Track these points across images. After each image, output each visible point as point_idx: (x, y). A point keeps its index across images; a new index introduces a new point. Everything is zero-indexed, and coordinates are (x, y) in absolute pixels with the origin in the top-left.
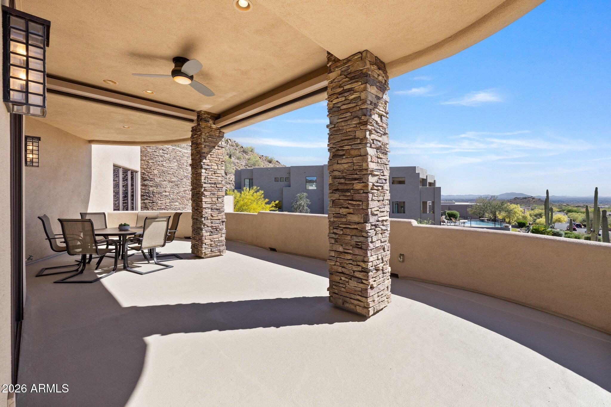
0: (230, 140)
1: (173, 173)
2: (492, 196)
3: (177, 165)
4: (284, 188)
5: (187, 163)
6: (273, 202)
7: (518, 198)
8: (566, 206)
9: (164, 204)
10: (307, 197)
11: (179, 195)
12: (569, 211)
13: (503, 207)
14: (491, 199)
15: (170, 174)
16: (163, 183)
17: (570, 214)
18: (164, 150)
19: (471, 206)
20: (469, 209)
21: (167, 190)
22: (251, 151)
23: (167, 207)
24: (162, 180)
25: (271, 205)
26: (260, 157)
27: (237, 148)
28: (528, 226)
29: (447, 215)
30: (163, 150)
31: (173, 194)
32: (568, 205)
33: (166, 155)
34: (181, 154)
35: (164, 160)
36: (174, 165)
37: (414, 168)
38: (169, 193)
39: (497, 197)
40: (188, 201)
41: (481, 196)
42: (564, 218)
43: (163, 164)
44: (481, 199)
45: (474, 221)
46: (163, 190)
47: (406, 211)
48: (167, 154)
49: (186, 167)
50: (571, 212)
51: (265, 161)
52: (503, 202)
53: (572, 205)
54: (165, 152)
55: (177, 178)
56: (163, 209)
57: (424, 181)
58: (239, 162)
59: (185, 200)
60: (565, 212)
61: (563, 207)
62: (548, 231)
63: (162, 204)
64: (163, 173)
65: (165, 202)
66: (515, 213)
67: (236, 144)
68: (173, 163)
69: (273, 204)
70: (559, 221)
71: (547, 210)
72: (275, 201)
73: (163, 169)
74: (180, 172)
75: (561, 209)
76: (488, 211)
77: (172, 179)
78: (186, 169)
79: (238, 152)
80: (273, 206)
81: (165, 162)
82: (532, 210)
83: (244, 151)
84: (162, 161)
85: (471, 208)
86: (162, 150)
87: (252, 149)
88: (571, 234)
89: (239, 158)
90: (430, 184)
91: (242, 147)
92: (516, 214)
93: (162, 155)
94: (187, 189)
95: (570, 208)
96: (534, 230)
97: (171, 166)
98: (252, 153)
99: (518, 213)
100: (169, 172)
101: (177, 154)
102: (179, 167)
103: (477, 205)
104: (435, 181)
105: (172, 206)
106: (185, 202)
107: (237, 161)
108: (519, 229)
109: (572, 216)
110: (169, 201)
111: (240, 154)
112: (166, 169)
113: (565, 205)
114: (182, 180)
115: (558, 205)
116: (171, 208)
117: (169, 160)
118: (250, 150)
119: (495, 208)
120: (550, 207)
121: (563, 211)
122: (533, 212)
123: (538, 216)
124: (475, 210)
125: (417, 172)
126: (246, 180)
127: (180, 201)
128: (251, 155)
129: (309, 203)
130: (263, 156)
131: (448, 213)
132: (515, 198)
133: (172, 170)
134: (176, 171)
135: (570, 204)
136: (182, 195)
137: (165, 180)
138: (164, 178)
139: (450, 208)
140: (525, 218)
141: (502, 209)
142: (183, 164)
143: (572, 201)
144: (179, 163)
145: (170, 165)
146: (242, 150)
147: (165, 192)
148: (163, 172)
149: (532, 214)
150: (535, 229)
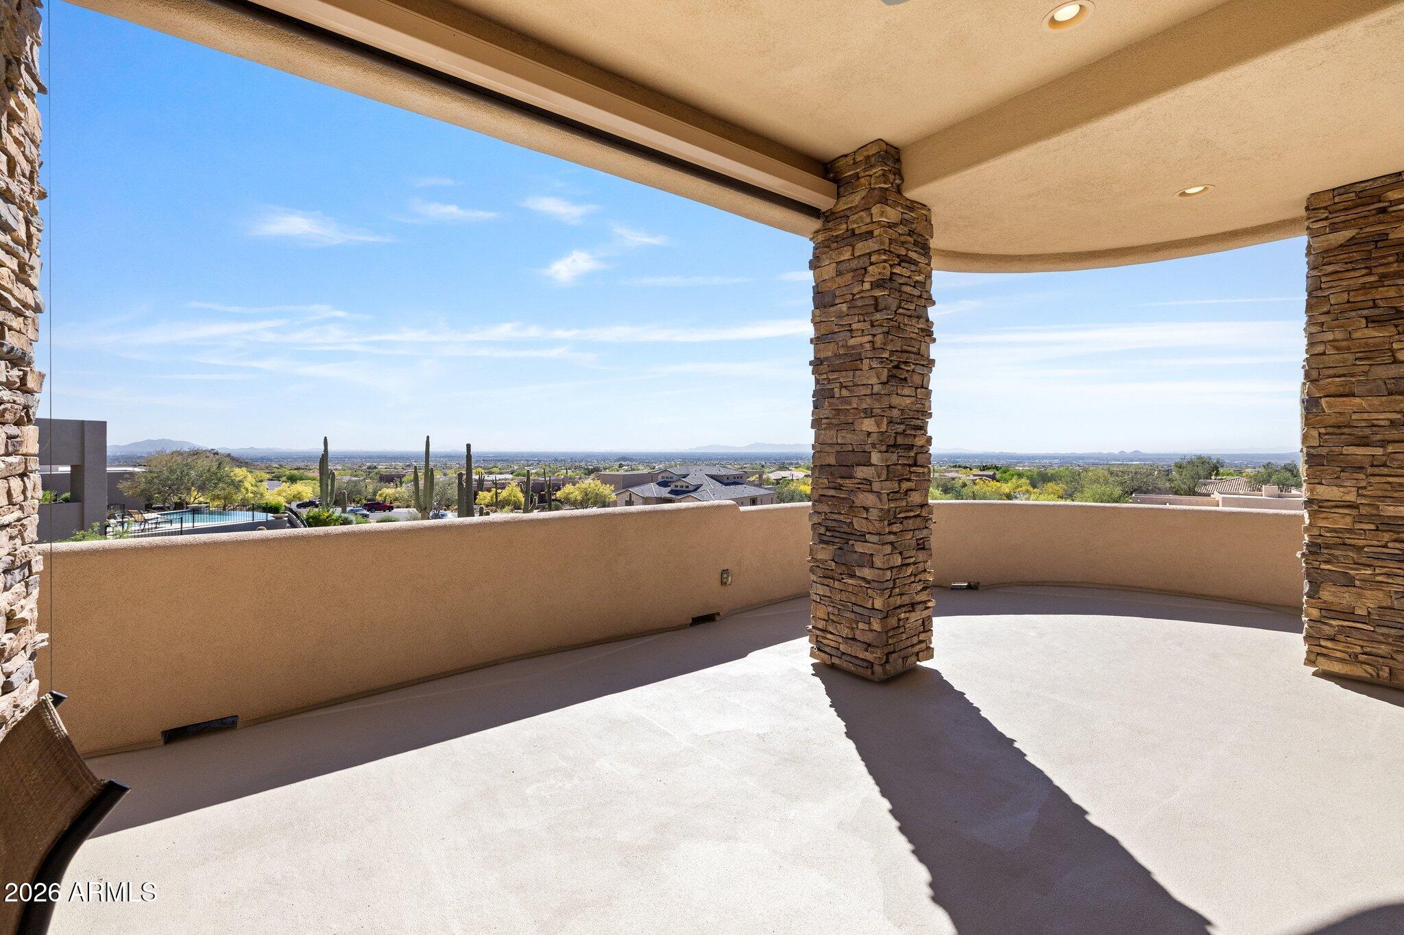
45: (176, 513)
71: (324, 478)
96: (311, 520)
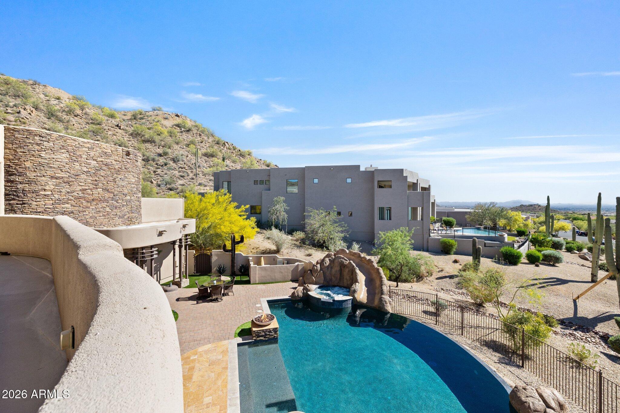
0: (227, 143)
1: (59, 167)
2: (491, 203)
3: (68, 157)
4: (263, 192)
5: (87, 155)
6: (243, 206)
7: (524, 206)
8: (572, 214)
9: (43, 206)
10: (284, 202)
11: (71, 195)
12: (575, 219)
13: (503, 214)
14: (490, 205)
15: (54, 168)
16: (39, 179)
17: (575, 222)
18: (42, 137)
19: (470, 212)
20: (467, 216)
21: (47, 188)
22: (248, 155)
23: (48, 209)
24: (39, 175)
25: (240, 210)
26: (257, 161)
27: (234, 151)
28: (528, 235)
29: (443, 222)
30: (40, 136)
31: (59, 193)
32: (574, 213)
33: (45, 143)
34: (77, 143)
35: (43, 149)
36: (63, 156)
37: (401, 171)
38: (51, 191)
39: (497, 204)
40: (90, 203)
41: (480, 203)
42: (568, 225)
43: (41, 155)
44: (479, 206)
46: (40, 187)
47: (392, 218)
48: (48, 142)
49: (87, 161)
50: (576, 220)
51: (262, 165)
52: (502, 210)
53: (578, 213)
54: (44, 139)
55: (68, 174)
56: (40, 212)
57: (414, 186)
58: (234, 165)
59: (84, 202)
60: (571, 219)
61: (569, 215)
62: (548, 240)
63: (38, 206)
64: (41, 166)
65: (44, 204)
66: (516, 220)
67: (233, 147)
68: (60, 154)
69: (243, 208)
70: (562, 229)
72: (245, 206)
73: (40, 161)
74: (73, 166)
75: (567, 217)
76: (487, 218)
77: (56, 175)
78: (85, 162)
79: (234, 155)
80: (242, 211)
81: (44, 153)
82: (537, 217)
83: (241, 155)
84: (38, 151)
85: (469, 215)
86: (38, 137)
87: (250, 153)
88: (573, 243)
89: (234, 162)
90: (423, 189)
91: (240, 150)
92: (517, 222)
93: (39, 142)
94: (87, 188)
95: (576, 216)
97: (55, 157)
98: (250, 156)
99: (518, 221)
100: (51, 165)
101: (68, 143)
102: (72, 160)
103: (476, 212)
104: (429, 186)
105: (57, 208)
106: (84, 204)
107: (232, 164)
108: (518, 238)
109: (577, 224)
110: (51, 202)
111: (237, 157)
112: (47, 161)
113: (571, 212)
114: (77, 177)
115: (564, 212)
116: (54, 211)
117: (51, 150)
118: (248, 153)
119: (493, 215)
120: (551, 214)
121: (569, 218)
122: (538, 219)
123: (543, 224)
124: (474, 217)
125: (404, 175)
126: (224, 183)
127: (74, 203)
128: (249, 158)
129: (288, 208)
130: (261, 160)
131: (444, 220)
132: (521, 205)
133: (57, 162)
134: (66, 164)
135: (576, 212)
136: (78, 195)
137: (43, 176)
138: (43, 172)
139: (449, 214)
140: (526, 226)
141: (502, 216)
142: (81, 156)
143: (578, 209)
144: (72, 154)
145: (53, 156)
146: (239, 154)
147: (45, 191)
148: (40, 164)
149: (536, 222)
150: (533, 238)
